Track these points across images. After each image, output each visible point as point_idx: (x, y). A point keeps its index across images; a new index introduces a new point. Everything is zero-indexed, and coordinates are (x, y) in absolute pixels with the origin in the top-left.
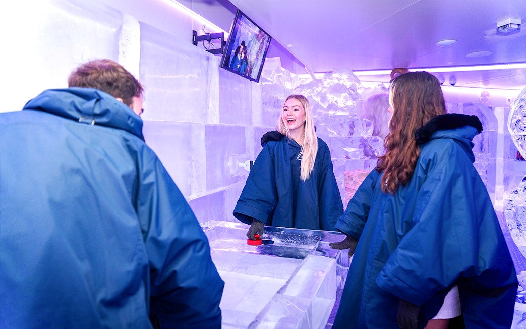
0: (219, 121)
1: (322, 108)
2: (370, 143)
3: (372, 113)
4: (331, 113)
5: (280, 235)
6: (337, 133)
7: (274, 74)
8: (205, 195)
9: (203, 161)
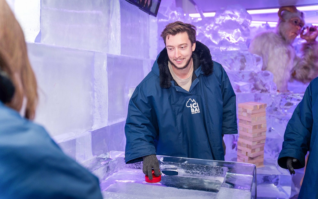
0: (120, 52)
1: (214, 44)
2: (260, 77)
3: (259, 49)
4: (222, 48)
5: (185, 166)
6: (229, 68)
7: (169, 12)
8: (107, 126)
9: (105, 91)
